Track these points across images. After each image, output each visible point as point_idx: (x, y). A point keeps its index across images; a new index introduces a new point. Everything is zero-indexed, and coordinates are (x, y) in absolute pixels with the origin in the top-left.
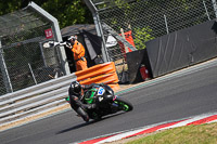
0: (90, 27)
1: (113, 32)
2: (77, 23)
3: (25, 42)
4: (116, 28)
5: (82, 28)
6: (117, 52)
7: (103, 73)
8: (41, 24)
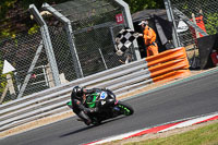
0: (161, 12)
1: (184, 17)
2: (148, 8)
3: (96, 27)
4: (187, 13)
5: (153, 13)
6: (188, 37)
7: (174, 59)
8: (112, 9)
